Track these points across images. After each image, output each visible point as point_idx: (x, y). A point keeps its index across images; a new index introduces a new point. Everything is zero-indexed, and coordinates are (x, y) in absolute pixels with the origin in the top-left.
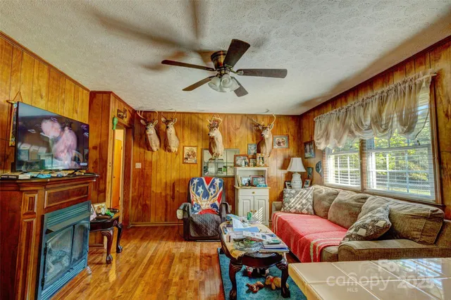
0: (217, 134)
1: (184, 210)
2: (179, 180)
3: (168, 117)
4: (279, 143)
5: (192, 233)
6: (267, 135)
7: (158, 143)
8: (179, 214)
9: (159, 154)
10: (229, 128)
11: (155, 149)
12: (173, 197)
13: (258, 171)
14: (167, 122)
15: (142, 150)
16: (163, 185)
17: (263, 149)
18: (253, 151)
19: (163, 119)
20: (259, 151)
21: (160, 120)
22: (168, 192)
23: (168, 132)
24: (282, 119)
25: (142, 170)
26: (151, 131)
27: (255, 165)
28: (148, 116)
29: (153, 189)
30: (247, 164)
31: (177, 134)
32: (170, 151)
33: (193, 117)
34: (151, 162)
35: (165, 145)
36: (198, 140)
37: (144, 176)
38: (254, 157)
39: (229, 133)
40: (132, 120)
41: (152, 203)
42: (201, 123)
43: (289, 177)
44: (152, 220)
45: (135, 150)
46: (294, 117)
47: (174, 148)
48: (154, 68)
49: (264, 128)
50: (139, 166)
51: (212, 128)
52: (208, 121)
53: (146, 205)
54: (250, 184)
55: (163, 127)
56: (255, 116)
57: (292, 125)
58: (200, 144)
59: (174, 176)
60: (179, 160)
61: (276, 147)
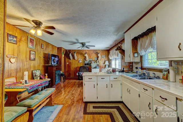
0: (86, 55)
1: (78, 73)
2: (77, 67)
3: (74, 51)
4: (103, 57)
5: (80, 78)
6: (99, 55)
7: (72, 58)
8: (77, 74)
9: (72, 61)
10: (90, 54)
11: (71, 59)
12: (76, 71)
13: (97, 64)
14: (74, 53)
15: (68, 60)
16: (74, 68)
17: (98, 59)
18: (96, 59)
19: (73, 52)
20: (97, 60)
21: (72, 52)
22: (75, 70)
23: (75, 55)
24: (104, 51)
25: (68, 64)
26: (70, 55)
27: (96, 63)
28: (70, 51)
29: (71, 69)
30: (94, 63)
31: (77, 55)
32: (75, 60)
33: (81, 51)
34: (71, 63)
35: (74, 58)
36: (82, 57)
37: (69, 66)
38: (96, 61)
39: (90, 55)
40: (66, 52)
41: (71, 72)
42: (83, 52)
43: (105, 66)
44: (71, 77)
45: (67, 59)
46: (107, 50)
47: (76, 59)
48: (72, 44)
49: (99, 54)
50: (68, 63)
51: (85, 54)
52: (84, 52)
53: (70, 73)
54: (95, 68)
55: (73, 54)
56: (97, 50)
57: (106, 52)
58: (82, 58)
59: (76, 66)
60: (77, 62)
61: (102, 58)
